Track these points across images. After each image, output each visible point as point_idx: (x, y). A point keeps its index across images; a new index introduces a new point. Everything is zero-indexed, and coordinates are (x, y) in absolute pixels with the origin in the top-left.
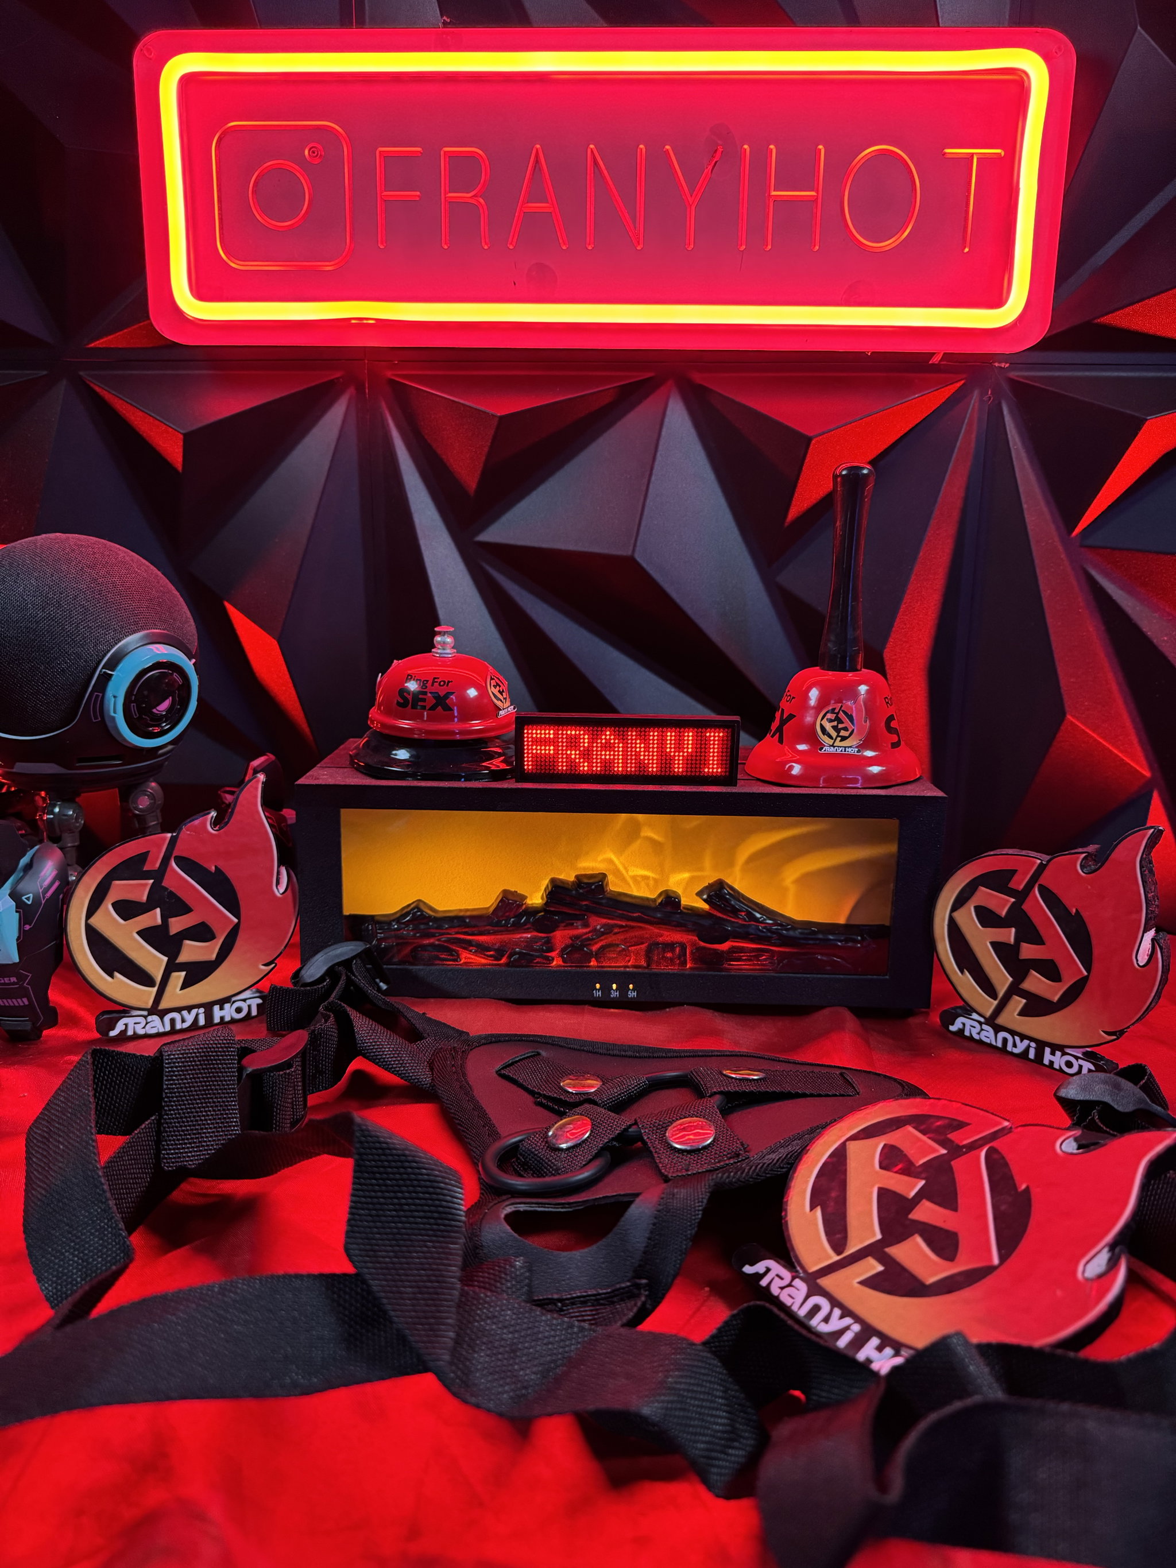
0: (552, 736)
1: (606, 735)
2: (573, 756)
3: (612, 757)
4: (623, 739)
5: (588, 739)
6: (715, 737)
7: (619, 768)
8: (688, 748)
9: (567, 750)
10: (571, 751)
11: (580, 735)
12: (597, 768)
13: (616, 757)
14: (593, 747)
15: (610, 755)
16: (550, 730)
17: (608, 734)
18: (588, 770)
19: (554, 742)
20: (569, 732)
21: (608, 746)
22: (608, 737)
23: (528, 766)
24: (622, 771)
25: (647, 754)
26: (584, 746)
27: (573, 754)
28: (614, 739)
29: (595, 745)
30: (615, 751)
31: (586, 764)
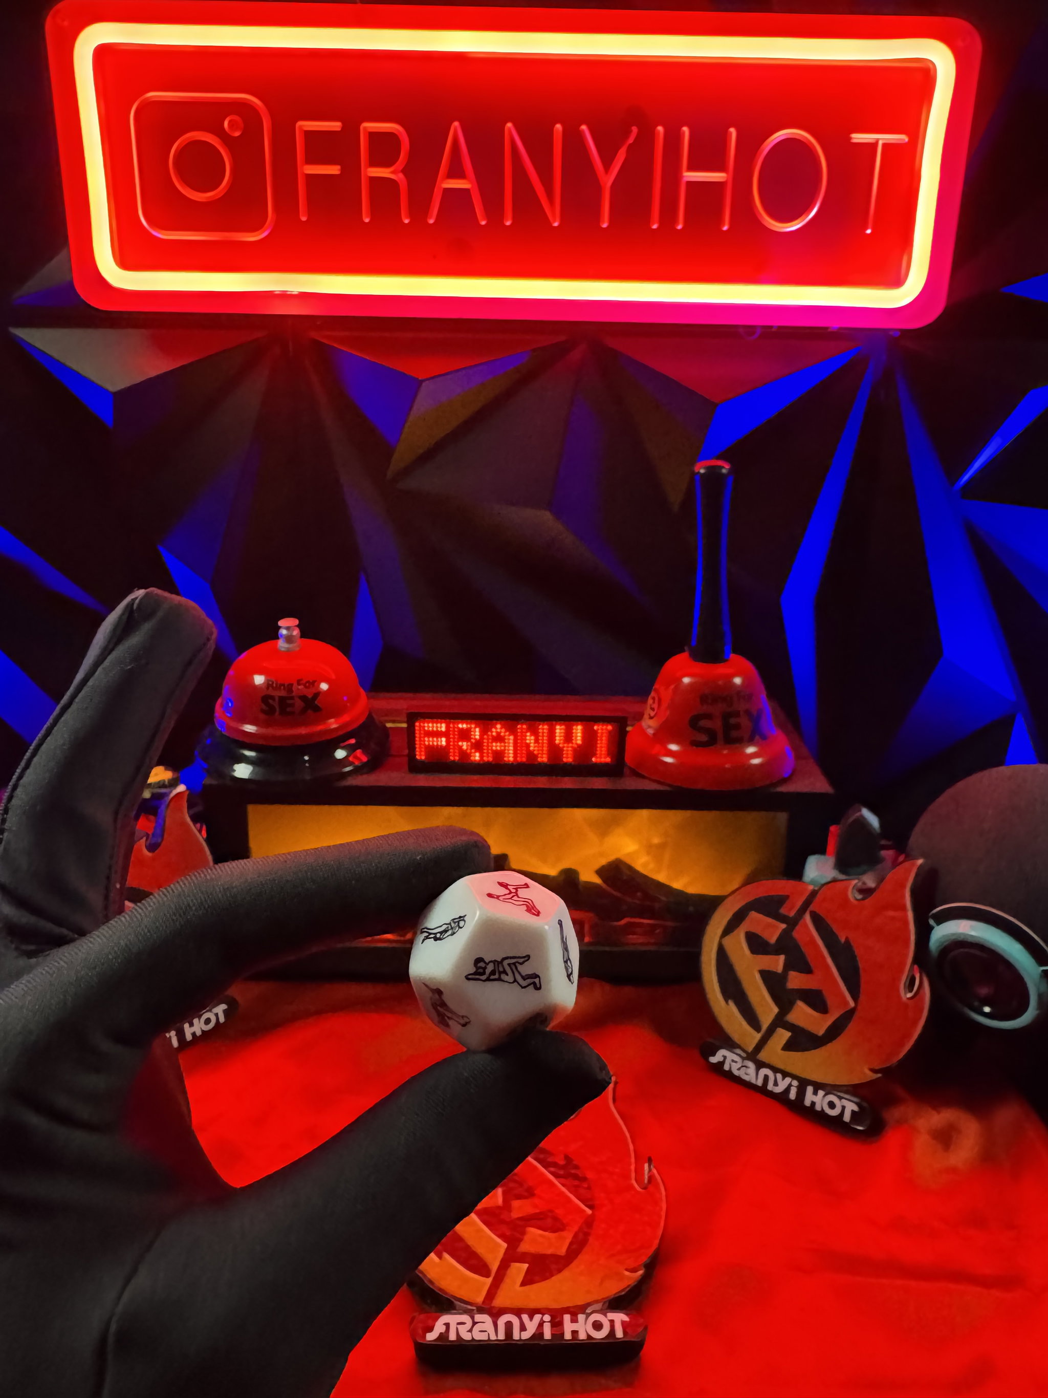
0: (443, 729)
1: (496, 728)
2: (465, 747)
3: (503, 748)
4: (513, 731)
5: (480, 732)
6: (603, 730)
7: (510, 757)
8: (576, 740)
9: (458, 742)
10: (463, 740)
11: (471, 728)
12: (489, 758)
13: (507, 748)
14: (484, 739)
15: (501, 746)
16: (441, 723)
17: (498, 728)
18: (480, 761)
19: (446, 734)
20: (460, 726)
21: (499, 738)
22: (499, 730)
23: (420, 756)
24: (514, 761)
25: (536, 745)
26: (475, 739)
27: (465, 745)
28: (505, 732)
29: (485, 737)
30: (505, 743)
31: (477, 754)
